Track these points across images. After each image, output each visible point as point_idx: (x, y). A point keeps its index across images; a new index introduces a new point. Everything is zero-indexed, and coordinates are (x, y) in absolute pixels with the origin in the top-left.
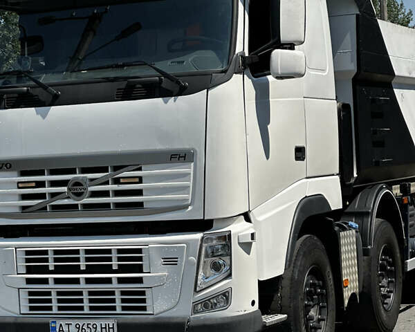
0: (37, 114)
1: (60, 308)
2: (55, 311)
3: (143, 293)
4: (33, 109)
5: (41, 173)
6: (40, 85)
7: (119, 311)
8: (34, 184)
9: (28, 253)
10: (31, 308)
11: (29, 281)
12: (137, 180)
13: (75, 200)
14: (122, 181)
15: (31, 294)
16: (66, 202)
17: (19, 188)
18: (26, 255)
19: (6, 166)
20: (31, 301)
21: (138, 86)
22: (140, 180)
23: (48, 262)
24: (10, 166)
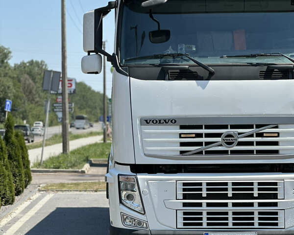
0: (198, 85)
1: (208, 224)
2: (205, 226)
3: (276, 213)
4: (195, 81)
5: (200, 127)
6: (200, 65)
7: (256, 226)
8: (194, 135)
9: (184, 184)
10: (185, 224)
11: (185, 205)
12: (276, 135)
13: (227, 147)
14: (265, 135)
15: (185, 214)
16: (220, 148)
17: (180, 137)
18: (183, 186)
19: (171, 122)
20: (185, 219)
21: (275, 70)
22: (278, 134)
23: (201, 191)
24: (175, 122)
